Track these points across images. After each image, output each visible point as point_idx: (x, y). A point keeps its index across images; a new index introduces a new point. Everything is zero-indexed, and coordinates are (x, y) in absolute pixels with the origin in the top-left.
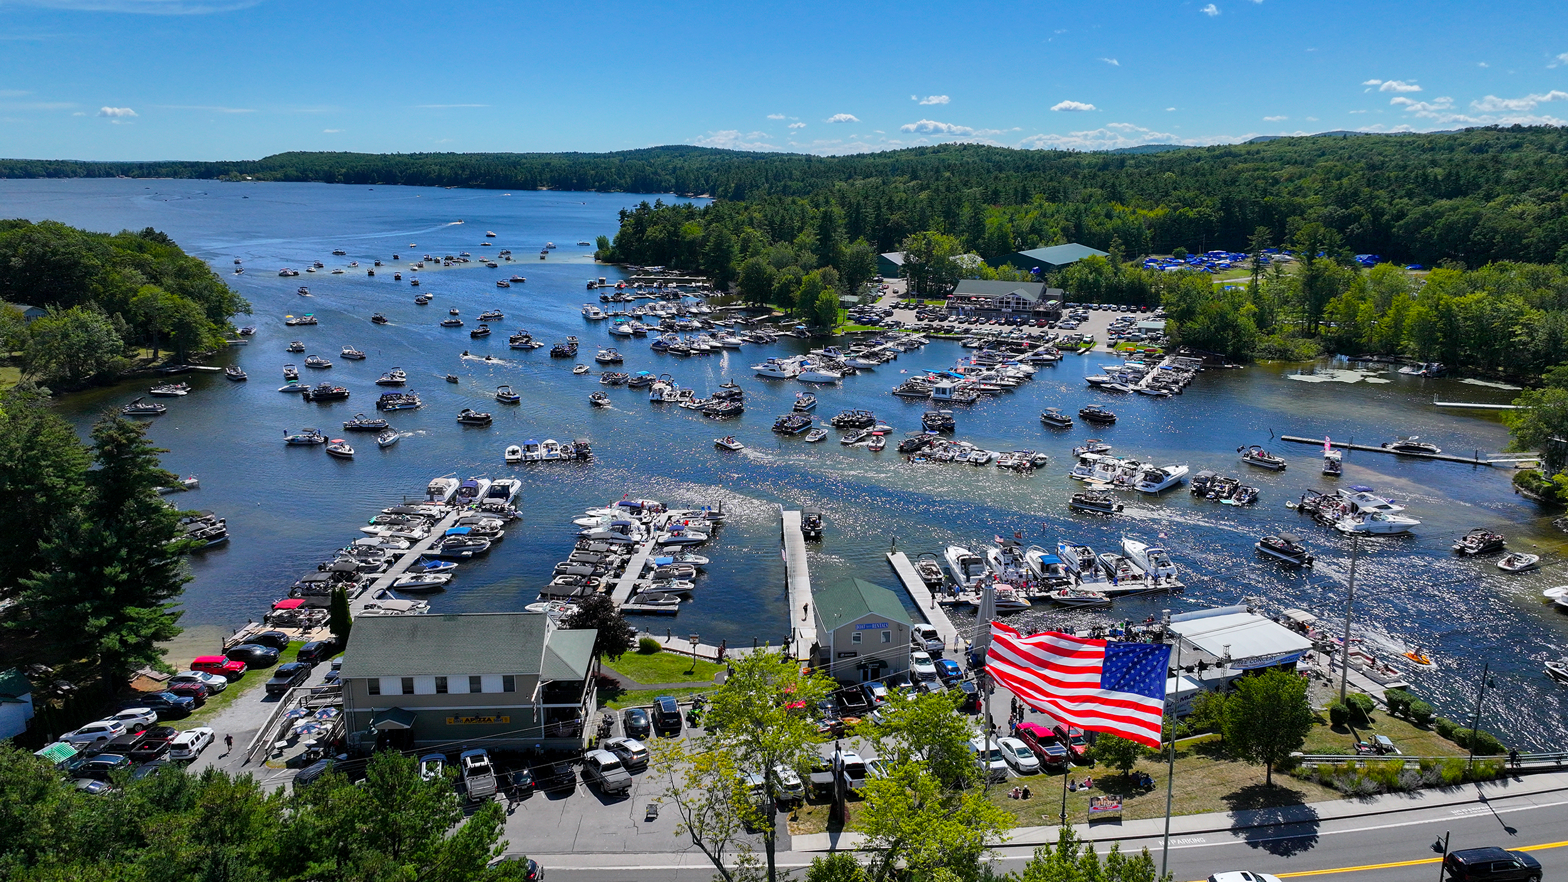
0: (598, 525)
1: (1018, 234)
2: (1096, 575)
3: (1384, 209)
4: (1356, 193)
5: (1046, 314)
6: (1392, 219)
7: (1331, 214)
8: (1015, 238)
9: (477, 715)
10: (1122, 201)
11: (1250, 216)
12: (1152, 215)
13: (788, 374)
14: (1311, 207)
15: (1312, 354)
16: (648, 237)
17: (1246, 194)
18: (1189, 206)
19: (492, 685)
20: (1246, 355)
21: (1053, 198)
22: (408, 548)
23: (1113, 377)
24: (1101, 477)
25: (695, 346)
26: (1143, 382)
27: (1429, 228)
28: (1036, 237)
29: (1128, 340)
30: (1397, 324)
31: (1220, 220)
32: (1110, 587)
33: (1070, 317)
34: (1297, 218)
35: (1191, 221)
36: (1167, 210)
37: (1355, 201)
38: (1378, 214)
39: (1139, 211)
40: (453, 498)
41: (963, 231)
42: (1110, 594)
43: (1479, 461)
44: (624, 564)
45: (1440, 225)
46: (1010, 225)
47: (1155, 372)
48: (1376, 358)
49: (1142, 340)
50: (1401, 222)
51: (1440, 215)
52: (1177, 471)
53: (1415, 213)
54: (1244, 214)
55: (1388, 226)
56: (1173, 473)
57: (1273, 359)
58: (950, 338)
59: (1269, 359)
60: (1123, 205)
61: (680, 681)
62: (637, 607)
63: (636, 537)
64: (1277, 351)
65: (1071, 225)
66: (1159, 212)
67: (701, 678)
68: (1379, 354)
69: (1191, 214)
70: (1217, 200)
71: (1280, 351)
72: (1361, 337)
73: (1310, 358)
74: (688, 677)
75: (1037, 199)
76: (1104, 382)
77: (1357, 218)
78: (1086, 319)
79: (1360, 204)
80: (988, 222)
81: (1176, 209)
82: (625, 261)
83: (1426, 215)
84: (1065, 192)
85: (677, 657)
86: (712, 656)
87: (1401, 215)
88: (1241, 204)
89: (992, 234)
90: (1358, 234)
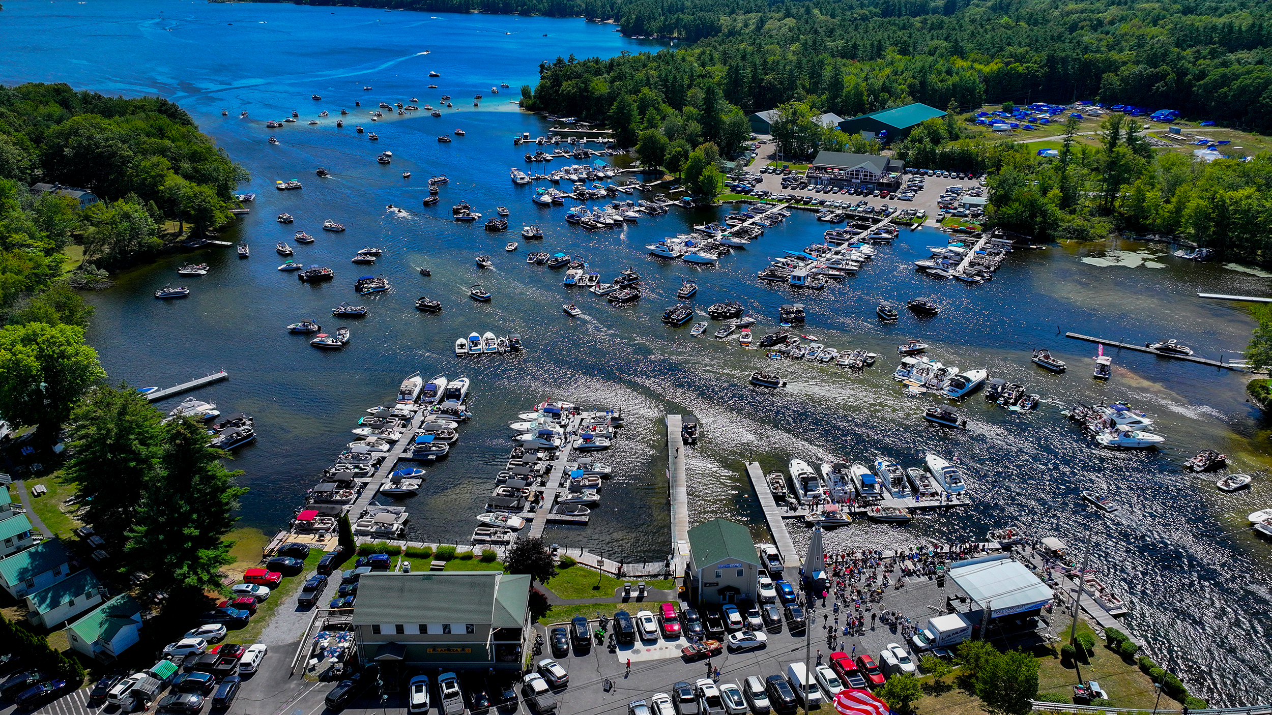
0: (528, 431)
1: (871, 91)
2: (903, 491)
3: (1188, 69)
4: (1165, 54)
5: (888, 185)
6: (1194, 79)
7: (1141, 72)
8: (869, 96)
9: (449, 648)
10: (962, 55)
11: (1071, 72)
12: (987, 69)
13: (675, 254)
14: (1124, 63)
15: (1105, 234)
16: (563, 91)
17: (1069, 53)
18: (1020, 61)
19: (458, 629)
20: (1049, 235)
21: (904, 52)
22: (389, 451)
23: (937, 264)
24: (917, 379)
25: (602, 220)
26: (960, 268)
27: (1226, 89)
28: (886, 95)
29: (954, 215)
30: (1179, 210)
31: (1045, 74)
32: (911, 502)
33: (909, 186)
34: (1112, 75)
35: (1020, 75)
36: (1000, 65)
37: (1164, 61)
38: (1182, 73)
39: (977, 66)
40: (418, 397)
41: (825, 89)
42: (912, 511)
43: (1224, 365)
44: (548, 470)
45: (1235, 87)
46: (865, 84)
47: (971, 255)
48: (1157, 238)
49: (966, 216)
50: (1202, 82)
51: (1236, 77)
52: (976, 376)
53: (1215, 74)
54: (1066, 69)
55: (1190, 85)
56: (973, 379)
57: (1071, 238)
58: (808, 209)
59: (1068, 238)
60: (963, 58)
61: (591, 597)
62: (558, 517)
63: (557, 442)
64: (1075, 230)
65: (917, 81)
66: (994, 66)
67: (606, 594)
68: (1162, 234)
69: (1020, 69)
70: (1044, 55)
71: (1077, 230)
72: (1146, 218)
73: (1102, 237)
74: (595, 593)
75: (891, 53)
76: (929, 268)
77: (1162, 77)
78: (921, 188)
79: (1167, 64)
80: (846, 79)
81: (1007, 64)
82: (544, 109)
83: (1224, 76)
84: (914, 46)
85: (588, 572)
86: (613, 571)
87: (1202, 75)
88: (1064, 61)
89: (849, 92)
90: (1162, 92)
